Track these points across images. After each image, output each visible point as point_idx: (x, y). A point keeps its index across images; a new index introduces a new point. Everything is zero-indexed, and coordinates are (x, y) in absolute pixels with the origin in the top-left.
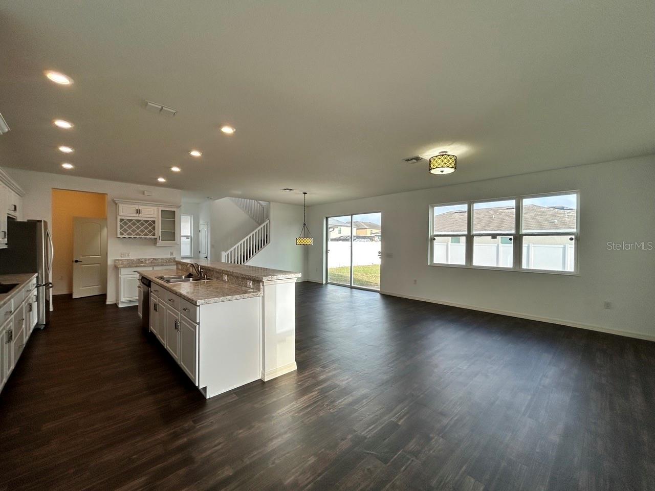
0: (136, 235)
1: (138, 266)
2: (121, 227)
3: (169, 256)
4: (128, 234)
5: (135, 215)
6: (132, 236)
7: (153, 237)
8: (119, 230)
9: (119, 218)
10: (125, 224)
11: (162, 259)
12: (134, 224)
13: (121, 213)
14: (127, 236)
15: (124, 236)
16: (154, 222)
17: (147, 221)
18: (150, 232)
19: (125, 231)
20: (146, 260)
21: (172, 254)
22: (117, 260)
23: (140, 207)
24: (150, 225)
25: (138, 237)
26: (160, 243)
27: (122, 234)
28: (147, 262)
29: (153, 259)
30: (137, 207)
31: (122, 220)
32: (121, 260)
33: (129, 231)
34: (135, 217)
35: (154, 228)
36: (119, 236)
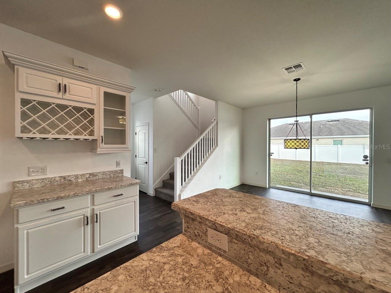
0: (58, 133)
1: (62, 198)
2: (24, 116)
3: (114, 168)
4: (41, 132)
5: (55, 94)
6: (50, 136)
7: (91, 138)
8: (18, 123)
9: (18, 97)
10: (34, 110)
11: (104, 173)
12: (53, 112)
13: (23, 86)
14: (38, 136)
15: (31, 135)
16: (92, 111)
17: (78, 109)
18: (85, 128)
19: (34, 124)
20: (77, 177)
21: (118, 164)
22: (18, 182)
23: (65, 81)
24: (85, 116)
25: (62, 137)
26: (102, 148)
27: (24, 130)
28: (80, 180)
29: (90, 174)
30: (60, 80)
31: (25, 102)
32: (27, 182)
33: (44, 125)
34: (57, 99)
35: (92, 122)
36: (18, 134)
